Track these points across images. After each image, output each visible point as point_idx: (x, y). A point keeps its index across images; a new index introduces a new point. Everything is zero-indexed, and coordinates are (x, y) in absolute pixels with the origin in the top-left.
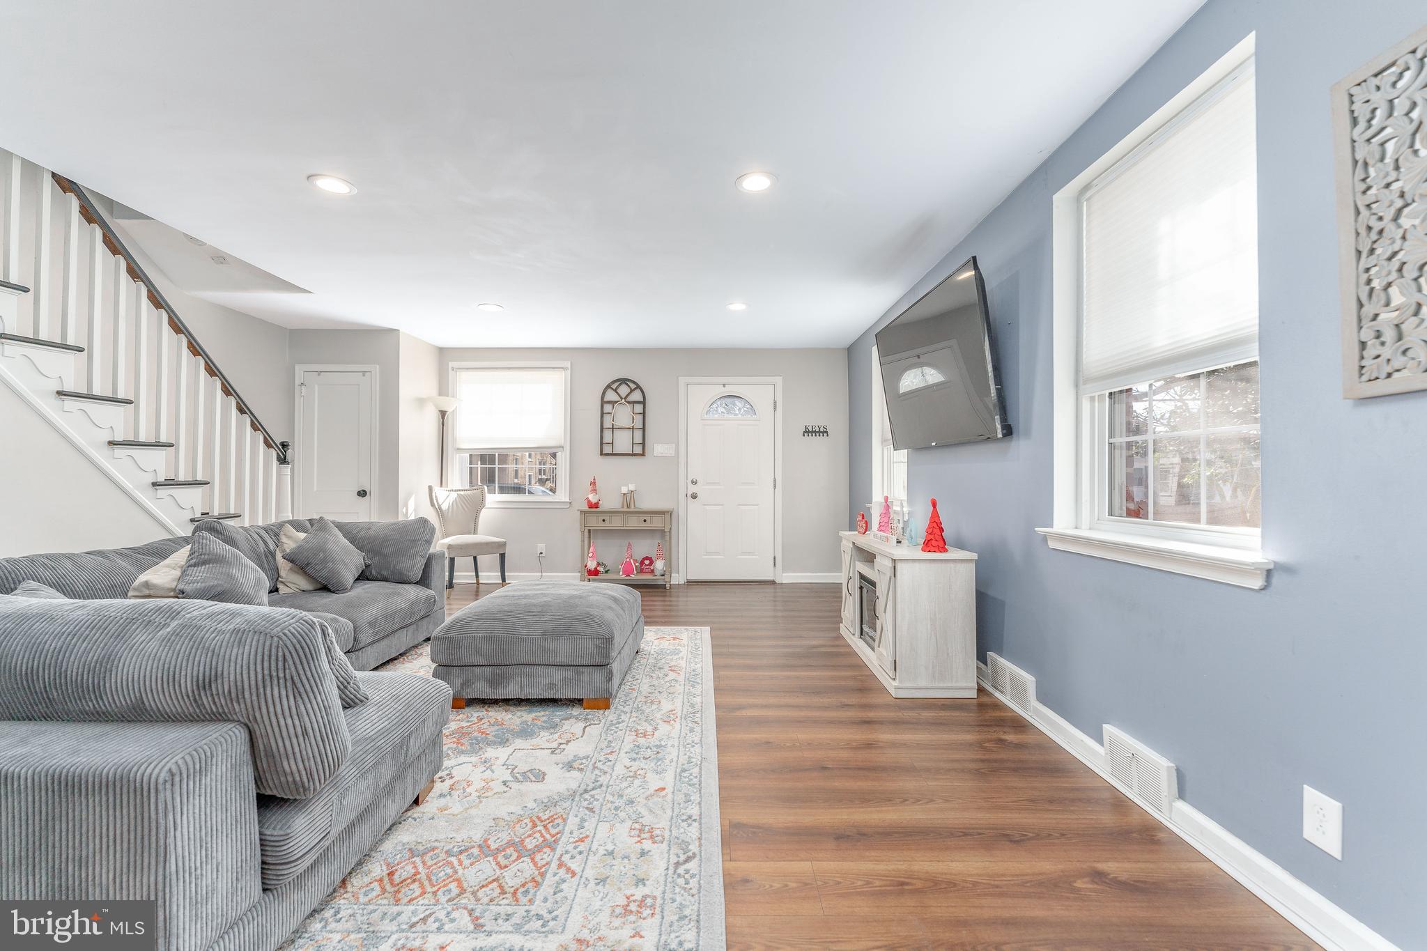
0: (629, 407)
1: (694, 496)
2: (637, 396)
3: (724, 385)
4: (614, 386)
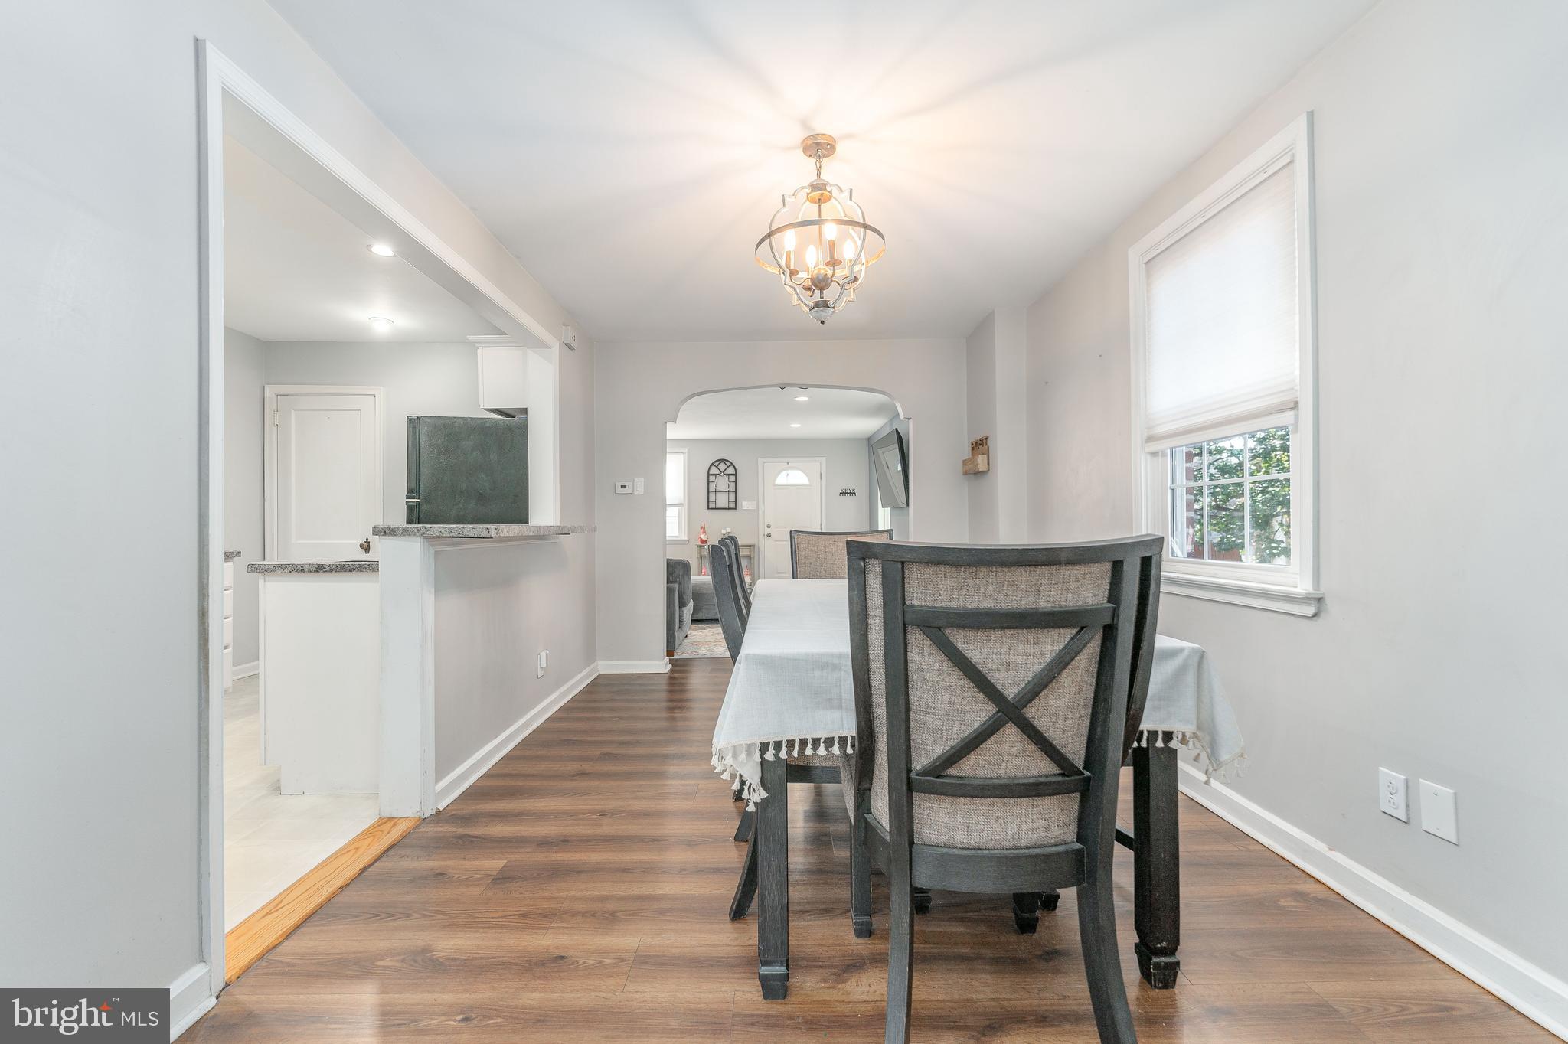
0: (726, 477)
1: (769, 536)
2: (731, 470)
3: (788, 463)
4: (716, 464)
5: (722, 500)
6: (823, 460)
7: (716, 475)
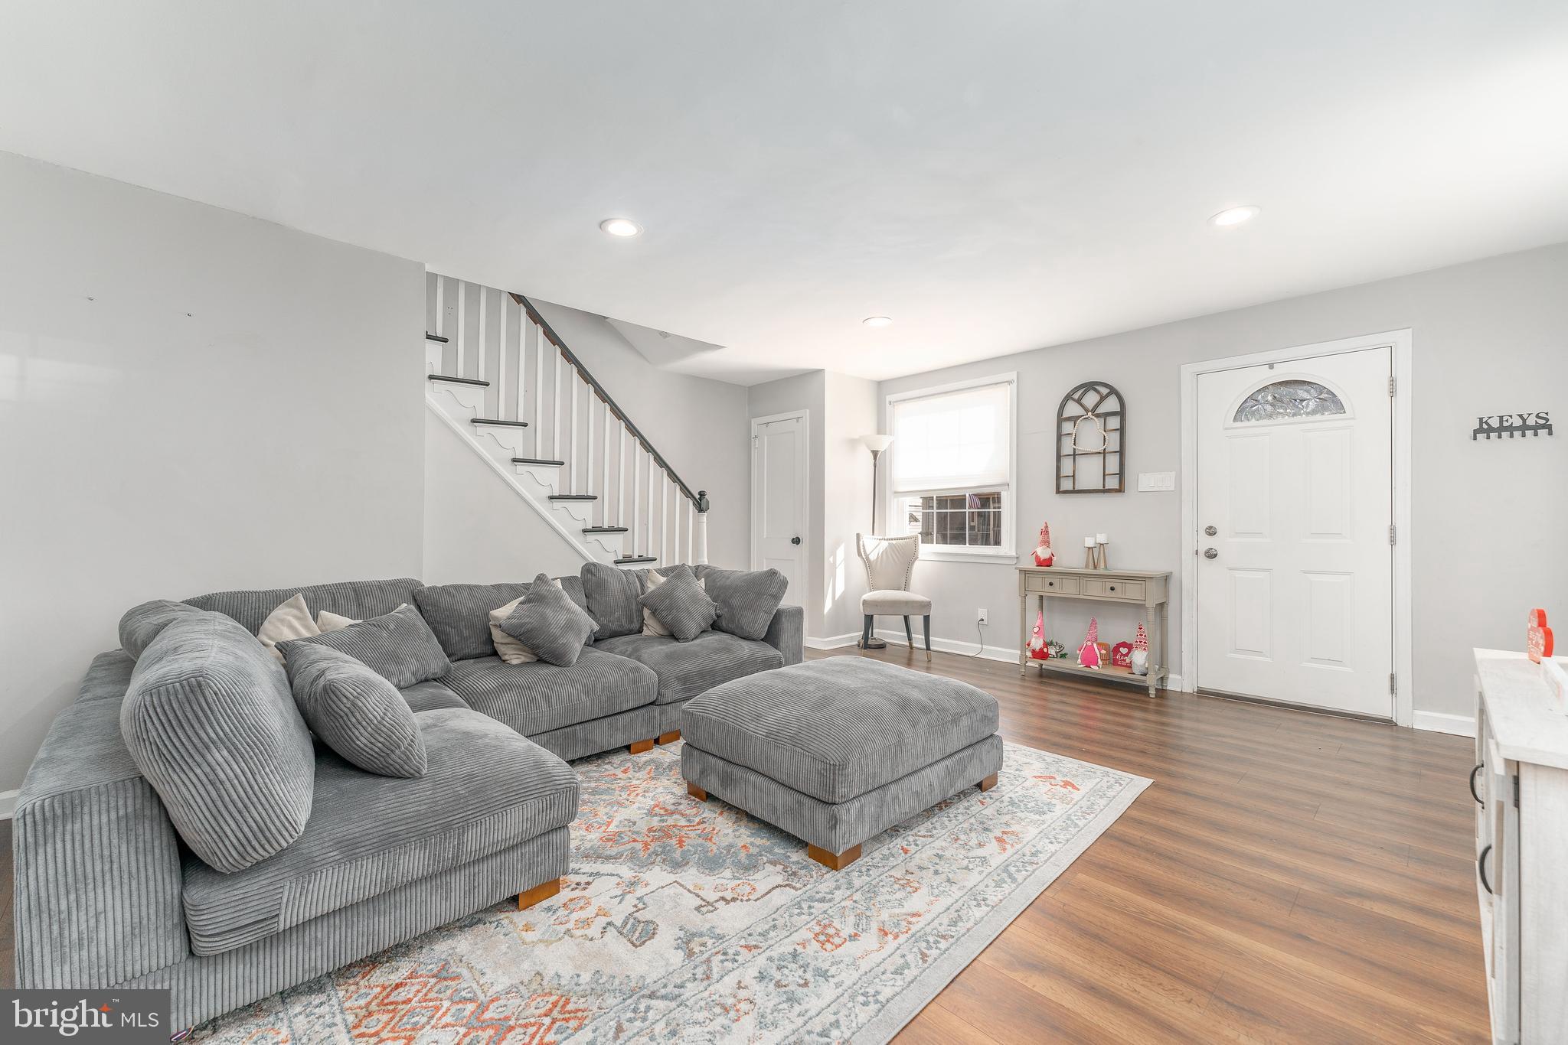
0: (1098, 423)
1: (1211, 555)
2: (1111, 404)
3: (1271, 366)
4: (1076, 396)
5: (1089, 473)
6: (1403, 339)
7: (1074, 419)
